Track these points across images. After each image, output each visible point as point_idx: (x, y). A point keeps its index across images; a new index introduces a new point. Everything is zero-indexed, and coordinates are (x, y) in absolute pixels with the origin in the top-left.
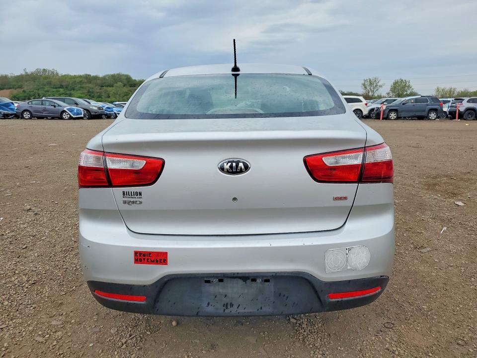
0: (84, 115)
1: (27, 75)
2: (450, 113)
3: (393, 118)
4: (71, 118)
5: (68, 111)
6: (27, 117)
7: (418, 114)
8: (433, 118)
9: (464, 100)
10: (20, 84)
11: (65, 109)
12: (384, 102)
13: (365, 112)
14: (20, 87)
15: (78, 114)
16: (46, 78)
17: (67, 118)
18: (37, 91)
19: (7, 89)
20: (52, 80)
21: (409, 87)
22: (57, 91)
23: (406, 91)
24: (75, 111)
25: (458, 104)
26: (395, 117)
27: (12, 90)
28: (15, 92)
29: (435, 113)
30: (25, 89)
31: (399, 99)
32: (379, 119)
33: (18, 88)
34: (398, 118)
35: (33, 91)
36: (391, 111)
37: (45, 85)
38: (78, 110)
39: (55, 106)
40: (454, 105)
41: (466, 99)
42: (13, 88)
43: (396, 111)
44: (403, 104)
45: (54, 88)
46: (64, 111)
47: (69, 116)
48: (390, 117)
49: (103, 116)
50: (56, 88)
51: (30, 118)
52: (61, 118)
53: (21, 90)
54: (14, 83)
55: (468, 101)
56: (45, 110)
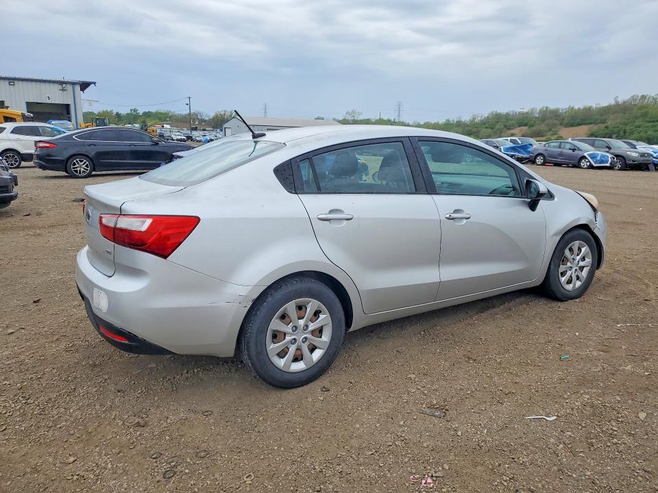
0: (611, 164)
1: (617, 105)
4: (591, 167)
5: (589, 158)
6: (539, 163)
10: (603, 118)
11: (586, 154)
14: (603, 122)
15: (602, 162)
16: (642, 107)
17: (586, 166)
18: (624, 126)
19: (586, 124)
20: (651, 111)
22: (653, 126)
24: (598, 158)
27: (591, 126)
28: (595, 128)
30: (609, 123)
33: (600, 123)
35: (618, 127)
37: (636, 118)
38: (603, 156)
39: (574, 150)
42: (594, 123)
45: (649, 122)
46: (584, 157)
47: (588, 164)
49: (651, 166)
50: (653, 122)
51: (543, 164)
52: (577, 166)
53: (602, 126)
54: (597, 117)
56: (561, 154)
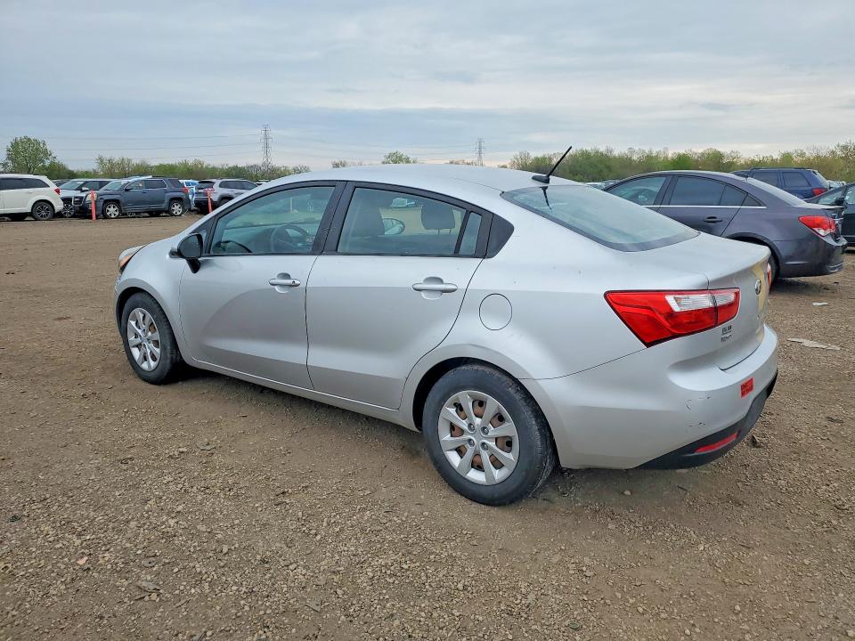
2: (198, 203)
3: (113, 216)
7: (153, 207)
8: (179, 213)
9: (214, 183)
12: (83, 185)
13: (59, 206)
21: (46, 154)
23: (43, 161)
25: (208, 190)
26: (117, 213)
29: (179, 206)
31: (114, 181)
32: (90, 218)
34: (123, 215)
36: (107, 202)
40: (201, 191)
41: (218, 182)
43: (116, 202)
44: (127, 190)
48: (108, 214)
55: (220, 186)
